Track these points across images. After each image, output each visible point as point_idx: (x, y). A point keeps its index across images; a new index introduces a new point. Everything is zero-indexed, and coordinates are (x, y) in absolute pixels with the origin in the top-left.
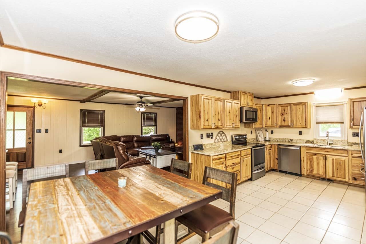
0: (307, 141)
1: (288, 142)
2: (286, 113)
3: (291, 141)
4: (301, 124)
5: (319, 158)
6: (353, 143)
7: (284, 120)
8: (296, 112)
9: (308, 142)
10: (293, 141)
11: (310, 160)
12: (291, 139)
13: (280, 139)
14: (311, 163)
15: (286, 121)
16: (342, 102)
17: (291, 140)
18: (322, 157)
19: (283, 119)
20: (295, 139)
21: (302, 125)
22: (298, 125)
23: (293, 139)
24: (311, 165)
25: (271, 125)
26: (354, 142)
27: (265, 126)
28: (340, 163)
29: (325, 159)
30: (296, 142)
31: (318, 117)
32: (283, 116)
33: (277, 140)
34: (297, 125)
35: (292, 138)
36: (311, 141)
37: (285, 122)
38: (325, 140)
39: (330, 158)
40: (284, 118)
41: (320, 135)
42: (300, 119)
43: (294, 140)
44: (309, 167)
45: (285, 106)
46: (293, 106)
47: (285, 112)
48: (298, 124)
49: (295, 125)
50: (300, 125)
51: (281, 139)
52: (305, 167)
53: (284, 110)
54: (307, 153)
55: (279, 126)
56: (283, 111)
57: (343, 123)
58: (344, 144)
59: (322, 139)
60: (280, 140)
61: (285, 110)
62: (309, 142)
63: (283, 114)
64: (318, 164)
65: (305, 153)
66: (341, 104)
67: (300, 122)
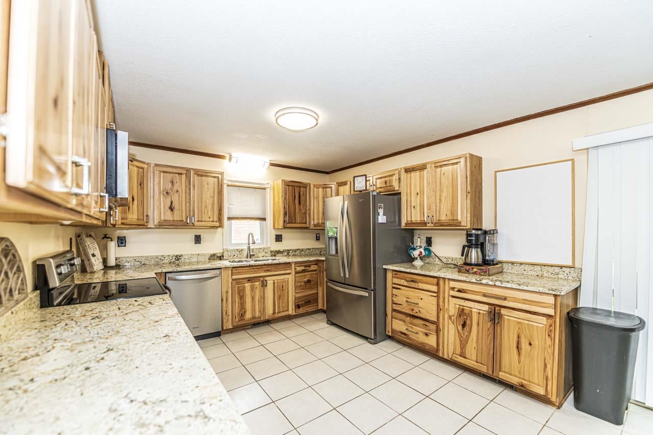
0: (211, 256)
1: (170, 263)
2: (177, 191)
3: (178, 260)
4: (211, 219)
5: (255, 287)
6: (276, 251)
7: (171, 209)
8: (202, 191)
9: (213, 257)
10: (182, 260)
11: (239, 294)
12: (177, 256)
13: (147, 258)
14: (241, 299)
15: (176, 211)
16: (264, 184)
17: (178, 258)
18: (258, 283)
19: (169, 204)
20: (187, 255)
21: (213, 221)
22: (205, 221)
23: (181, 255)
24: (241, 304)
25: (138, 219)
26: (277, 249)
27: (122, 224)
28: (283, 287)
29: (264, 285)
30: (188, 261)
31: (231, 206)
32: (169, 198)
33: (138, 263)
34: (202, 221)
35: (179, 254)
36: (219, 255)
37: (173, 214)
38: (242, 250)
39: (270, 281)
40: (172, 202)
41: (233, 242)
42: (209, 207)
43: (186, 257)
44: (237, 310)
45: (176, 173)
46: (194, 177)
47: (176, 188)
48: (205, 218)
49: (198, 221)
50: (209, 221)
51: (152, 257)
52: (230, 313)
53: (172, 183)
54: (234, 282)
55: (156, 222)
56: (170, 185)
57: (264, 219)
58: (267, 255)
59: (237, 250)
60: (147, 262)
61: (175, 182)
62: (216, 257)
63: (169, 191)
64: (253, 298)
65: (230, 280)
66: (263, 186)
67: (210, 214)
